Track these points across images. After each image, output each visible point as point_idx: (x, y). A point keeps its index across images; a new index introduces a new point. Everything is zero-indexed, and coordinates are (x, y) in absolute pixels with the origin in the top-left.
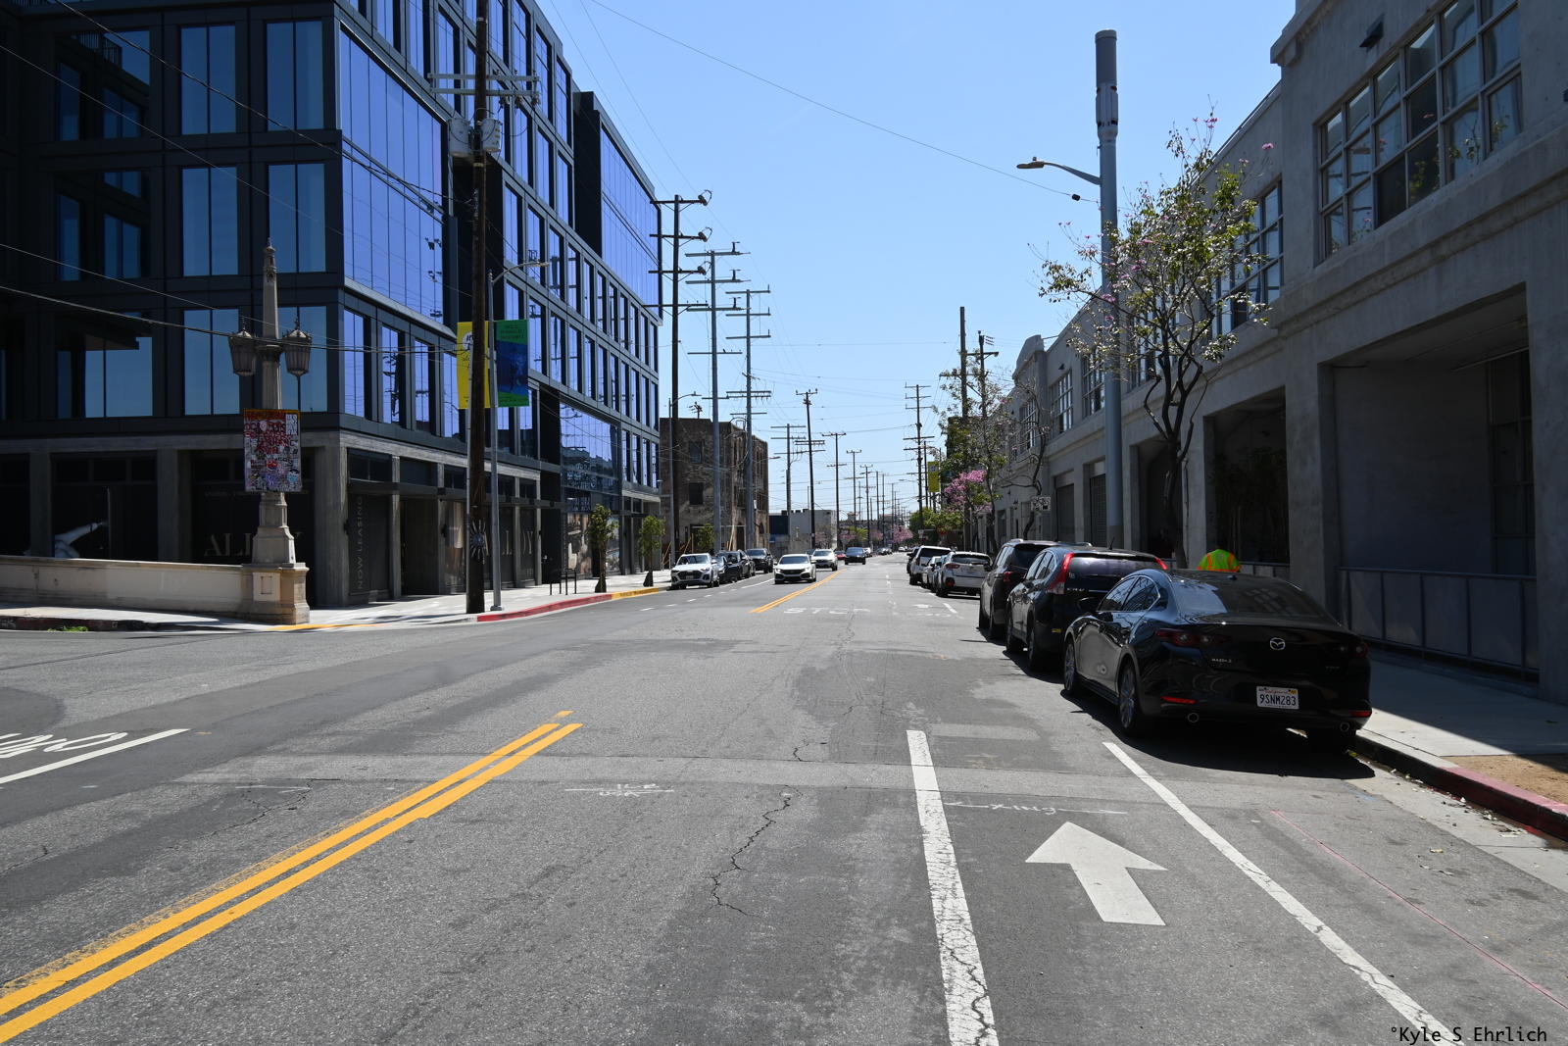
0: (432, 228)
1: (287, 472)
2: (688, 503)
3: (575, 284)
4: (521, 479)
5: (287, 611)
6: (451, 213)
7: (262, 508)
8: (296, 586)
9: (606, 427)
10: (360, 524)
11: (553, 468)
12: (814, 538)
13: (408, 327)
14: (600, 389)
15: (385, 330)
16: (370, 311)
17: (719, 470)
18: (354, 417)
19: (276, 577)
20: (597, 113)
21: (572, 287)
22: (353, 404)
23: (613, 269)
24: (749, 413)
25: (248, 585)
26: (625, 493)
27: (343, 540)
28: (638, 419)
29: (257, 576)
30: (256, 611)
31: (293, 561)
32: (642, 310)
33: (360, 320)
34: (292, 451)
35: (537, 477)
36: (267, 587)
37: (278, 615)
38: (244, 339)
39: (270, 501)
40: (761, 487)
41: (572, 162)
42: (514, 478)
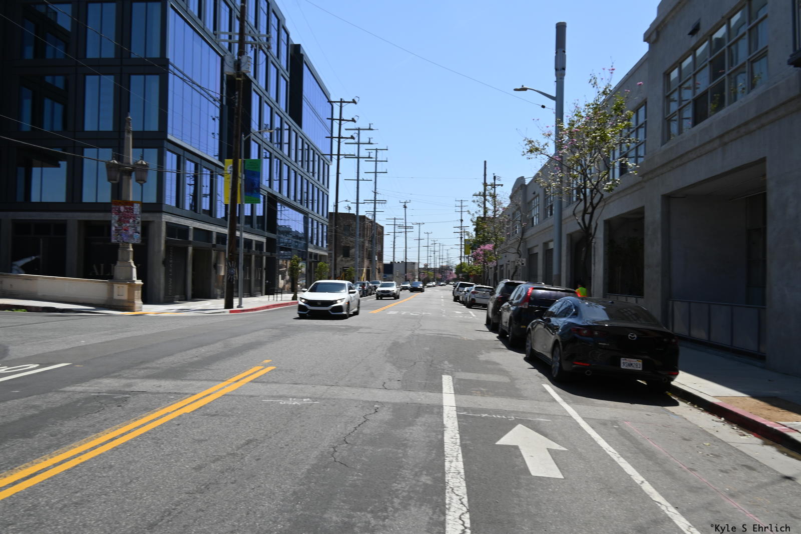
0: (215, 111)
1: (134, 233)
2: (342, 256)
3: (287, 142)
4: (256, 241)
5: (131, 305)
6: (224, 103)
7: (120, 251)
8: (136, 292)
9: (301, 216)
10: (171, 261)
11: (272, 236)
12: (406, 276)
13: (200, 161)
14: (299, 197)
15: (188, 162)
16: (181, 152)
17: (358, 240)
18: (170, 206)
19: (126, 287)
20: (302, 55)
21: (286, 143)
22: (170, 199)
23: (307, 135)
24: (375, 212)
25: (111, 291)
26: (310, 250)
27: (162, 269)
28: (318, 212)
29: (116, 286)
30: (115, 304)
31: (135, 278)
32: (322, 157)
33: (175, 156)
34: (136, 222)
35: (264, 240)
36: (121, 292)
37: (126, 306)
38: (114, 164)
39: (124, 248)
40: (380, 249)
41: (288, 80)
42: (251, 240)
